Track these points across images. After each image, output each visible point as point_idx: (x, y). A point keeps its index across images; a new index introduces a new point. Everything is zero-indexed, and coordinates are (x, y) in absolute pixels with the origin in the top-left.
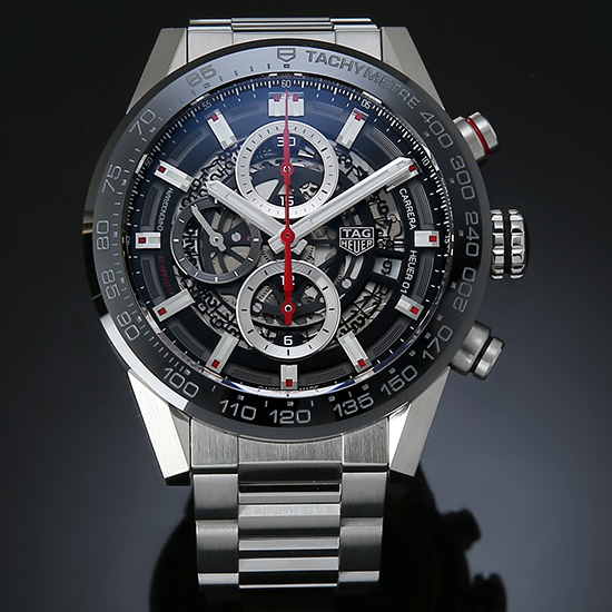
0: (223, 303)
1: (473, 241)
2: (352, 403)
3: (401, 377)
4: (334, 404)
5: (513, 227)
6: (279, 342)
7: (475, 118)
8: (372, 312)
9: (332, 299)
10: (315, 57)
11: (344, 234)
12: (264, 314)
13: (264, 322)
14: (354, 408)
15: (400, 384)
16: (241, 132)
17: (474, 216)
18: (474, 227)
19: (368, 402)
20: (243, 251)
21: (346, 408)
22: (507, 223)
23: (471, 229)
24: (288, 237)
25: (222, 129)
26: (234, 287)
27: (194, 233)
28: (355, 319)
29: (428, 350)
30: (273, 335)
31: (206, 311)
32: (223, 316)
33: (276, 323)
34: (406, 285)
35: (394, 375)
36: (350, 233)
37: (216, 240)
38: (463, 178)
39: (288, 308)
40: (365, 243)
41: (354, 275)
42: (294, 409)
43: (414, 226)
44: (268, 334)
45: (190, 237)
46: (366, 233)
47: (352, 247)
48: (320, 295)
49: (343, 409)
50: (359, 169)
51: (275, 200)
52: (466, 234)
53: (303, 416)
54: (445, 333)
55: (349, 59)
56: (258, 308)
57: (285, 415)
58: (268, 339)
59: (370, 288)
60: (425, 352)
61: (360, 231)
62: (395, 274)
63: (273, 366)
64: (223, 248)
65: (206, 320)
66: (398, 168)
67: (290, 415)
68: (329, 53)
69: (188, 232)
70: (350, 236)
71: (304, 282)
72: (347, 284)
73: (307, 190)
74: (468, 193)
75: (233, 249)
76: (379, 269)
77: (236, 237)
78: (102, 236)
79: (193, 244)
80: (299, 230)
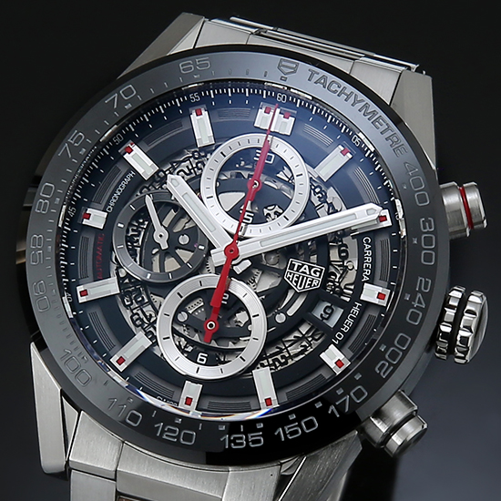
0: (150, 302)
1: (418, 308)
2: (241, 438)
3: (300, 426)
4: (223, 433)
5: (468, 307)
6: (192, 357)
7: (467, 187)
8: (297, 355)
9: (259, 328)
10: (316, 77)
11: (292, 267)
12: (187, 325)
13: (186, 333)
14: (242, 444)
15: (296, 432)
16: (221, 135)
17: (426, 283)
18: (423, 293)
19: (259, 441)
20: (186, 256)
21: (234, 441)
22: (463, 301)
23: (419, 295)
24: (232, 252)
25: (202, 126)
26: (164, 288)
27: (143, 223)
28: (279, 357)
29: (336, 406)
30: (190, 349)
31: (129, 305)
32: (146, 316)
33: (196, 338)
34: (340, 336)
35: (293, 421)
36: (299, 267)
37: (161, 236)
38: (428, 241)
39: (211, 325)
40: (312, 281)
41: (291, 312)
42: (181, 427)
43: (366, 278)
44: (185, 347)
45: (138, 227)
46: (315, 272)
47: (297, 282)
48: (249, 322)
49: (230, 441)
50: (331, 205)
51: (235, 213)
52: (413, 298)
53: (188, 437)
54: (359, 394)
55: (350, 89)
56: (183, 317)
57: (169, 430)
58: (183, 352)
59: (304, 329)
60: (332, 407)
61: (310, 268)
62: (332, 323)
63: (179, 380)
64: (165, 246)
65: (127, 315)
66: (366, 214)
67: (175, 432)
68: (331, 77)
69: (137, 222)
70: (297, 271)
71: (237, 305)
72: (281, 318)
73: (272, 213)
74: (428, 258)
75: (178, 251)
76: (319, 312)
77: (184, 240)
78: (44, 199)
79: (138, 235)
80: (245, 249)
